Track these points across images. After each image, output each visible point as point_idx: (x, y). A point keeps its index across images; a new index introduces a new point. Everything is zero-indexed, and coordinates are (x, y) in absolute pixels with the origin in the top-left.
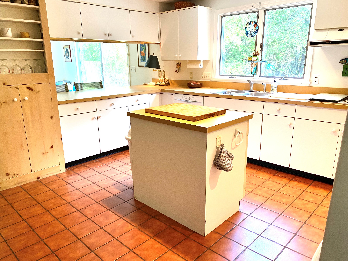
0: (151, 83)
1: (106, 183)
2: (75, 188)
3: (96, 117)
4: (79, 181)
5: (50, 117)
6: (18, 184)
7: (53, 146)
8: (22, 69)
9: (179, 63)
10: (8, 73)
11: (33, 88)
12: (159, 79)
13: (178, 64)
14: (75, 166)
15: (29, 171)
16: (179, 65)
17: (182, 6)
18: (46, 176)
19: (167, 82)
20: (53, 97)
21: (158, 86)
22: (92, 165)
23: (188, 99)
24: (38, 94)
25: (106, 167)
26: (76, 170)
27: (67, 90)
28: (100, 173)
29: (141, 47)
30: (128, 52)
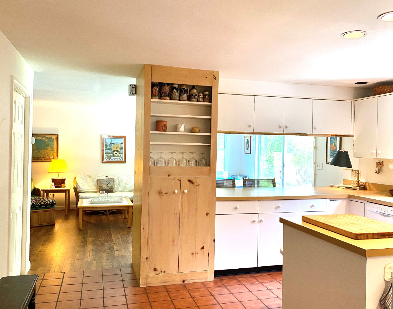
0: (341, 185)
1: (253, 305)
2: (218, 302)
3: (256, 220)
4: (223, 295)
5: (206, 213)
6: (163, 283)
7: (204, 247)
8: (188, 162)
9: (381, 162)
10: (175, 165)
11: (194, 181)
12: (352, 181)
13: (379, 162)
14: (226, 277)
15: (175, 271)
16: (380, 164)
17: (383, 91)
18: (192, 280)
19: (363, 186)
20: (212, 192)
21: (349, 190)
22: (244, 279)
23: (385, 211)
24: (197, 187)
25: (260, 286)
26: (226, 281)
27: (234, 186)
28: (251, 292)
29: (332, 139)
30: (315, 145)
